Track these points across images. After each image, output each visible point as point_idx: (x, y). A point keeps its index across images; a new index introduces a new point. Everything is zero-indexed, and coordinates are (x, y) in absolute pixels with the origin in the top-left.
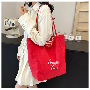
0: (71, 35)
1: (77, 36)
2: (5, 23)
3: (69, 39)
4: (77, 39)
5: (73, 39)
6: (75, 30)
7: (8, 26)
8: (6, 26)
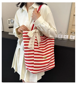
0: (66, 35)
1: (71, 36)
2: (9, 22)
3: (64, 38)
4: (71, 39)
5: (67, 38)
6: (70, 31)
7: (11, 25)
8: (10, 24)
